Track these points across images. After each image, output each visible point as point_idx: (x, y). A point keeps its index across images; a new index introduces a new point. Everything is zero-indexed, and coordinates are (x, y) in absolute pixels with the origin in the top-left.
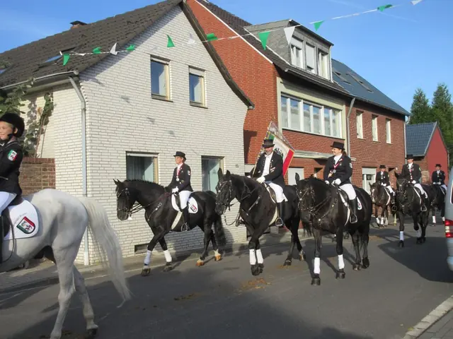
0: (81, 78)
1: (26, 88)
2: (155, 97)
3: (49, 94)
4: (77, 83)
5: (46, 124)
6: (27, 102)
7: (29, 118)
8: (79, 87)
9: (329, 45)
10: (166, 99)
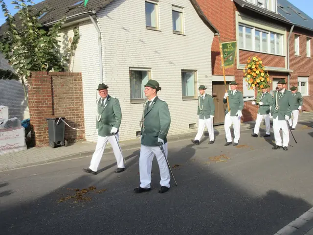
0: (97, 15)
1: (60, 24)
2: (148, 28)
3: (76, 28)
4: (95, 19)
5: (75, 49)
6: (62, 34)
7: (64, 45)
8: (96, 22)
10: (156, 29)
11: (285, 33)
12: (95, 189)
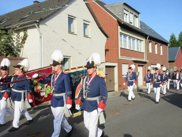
0: (40, 23)
1: (16, 27)
2: (69, 32)
3: (25, 30)
5: (24, 43)
6: (16, 34)
7: (17, 41)
8: (39, 27)
9: (139, 13)
10: (74, 34)
11: (144, 40)
12: (40, 133)
